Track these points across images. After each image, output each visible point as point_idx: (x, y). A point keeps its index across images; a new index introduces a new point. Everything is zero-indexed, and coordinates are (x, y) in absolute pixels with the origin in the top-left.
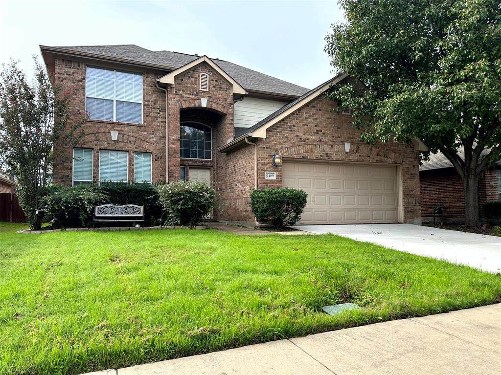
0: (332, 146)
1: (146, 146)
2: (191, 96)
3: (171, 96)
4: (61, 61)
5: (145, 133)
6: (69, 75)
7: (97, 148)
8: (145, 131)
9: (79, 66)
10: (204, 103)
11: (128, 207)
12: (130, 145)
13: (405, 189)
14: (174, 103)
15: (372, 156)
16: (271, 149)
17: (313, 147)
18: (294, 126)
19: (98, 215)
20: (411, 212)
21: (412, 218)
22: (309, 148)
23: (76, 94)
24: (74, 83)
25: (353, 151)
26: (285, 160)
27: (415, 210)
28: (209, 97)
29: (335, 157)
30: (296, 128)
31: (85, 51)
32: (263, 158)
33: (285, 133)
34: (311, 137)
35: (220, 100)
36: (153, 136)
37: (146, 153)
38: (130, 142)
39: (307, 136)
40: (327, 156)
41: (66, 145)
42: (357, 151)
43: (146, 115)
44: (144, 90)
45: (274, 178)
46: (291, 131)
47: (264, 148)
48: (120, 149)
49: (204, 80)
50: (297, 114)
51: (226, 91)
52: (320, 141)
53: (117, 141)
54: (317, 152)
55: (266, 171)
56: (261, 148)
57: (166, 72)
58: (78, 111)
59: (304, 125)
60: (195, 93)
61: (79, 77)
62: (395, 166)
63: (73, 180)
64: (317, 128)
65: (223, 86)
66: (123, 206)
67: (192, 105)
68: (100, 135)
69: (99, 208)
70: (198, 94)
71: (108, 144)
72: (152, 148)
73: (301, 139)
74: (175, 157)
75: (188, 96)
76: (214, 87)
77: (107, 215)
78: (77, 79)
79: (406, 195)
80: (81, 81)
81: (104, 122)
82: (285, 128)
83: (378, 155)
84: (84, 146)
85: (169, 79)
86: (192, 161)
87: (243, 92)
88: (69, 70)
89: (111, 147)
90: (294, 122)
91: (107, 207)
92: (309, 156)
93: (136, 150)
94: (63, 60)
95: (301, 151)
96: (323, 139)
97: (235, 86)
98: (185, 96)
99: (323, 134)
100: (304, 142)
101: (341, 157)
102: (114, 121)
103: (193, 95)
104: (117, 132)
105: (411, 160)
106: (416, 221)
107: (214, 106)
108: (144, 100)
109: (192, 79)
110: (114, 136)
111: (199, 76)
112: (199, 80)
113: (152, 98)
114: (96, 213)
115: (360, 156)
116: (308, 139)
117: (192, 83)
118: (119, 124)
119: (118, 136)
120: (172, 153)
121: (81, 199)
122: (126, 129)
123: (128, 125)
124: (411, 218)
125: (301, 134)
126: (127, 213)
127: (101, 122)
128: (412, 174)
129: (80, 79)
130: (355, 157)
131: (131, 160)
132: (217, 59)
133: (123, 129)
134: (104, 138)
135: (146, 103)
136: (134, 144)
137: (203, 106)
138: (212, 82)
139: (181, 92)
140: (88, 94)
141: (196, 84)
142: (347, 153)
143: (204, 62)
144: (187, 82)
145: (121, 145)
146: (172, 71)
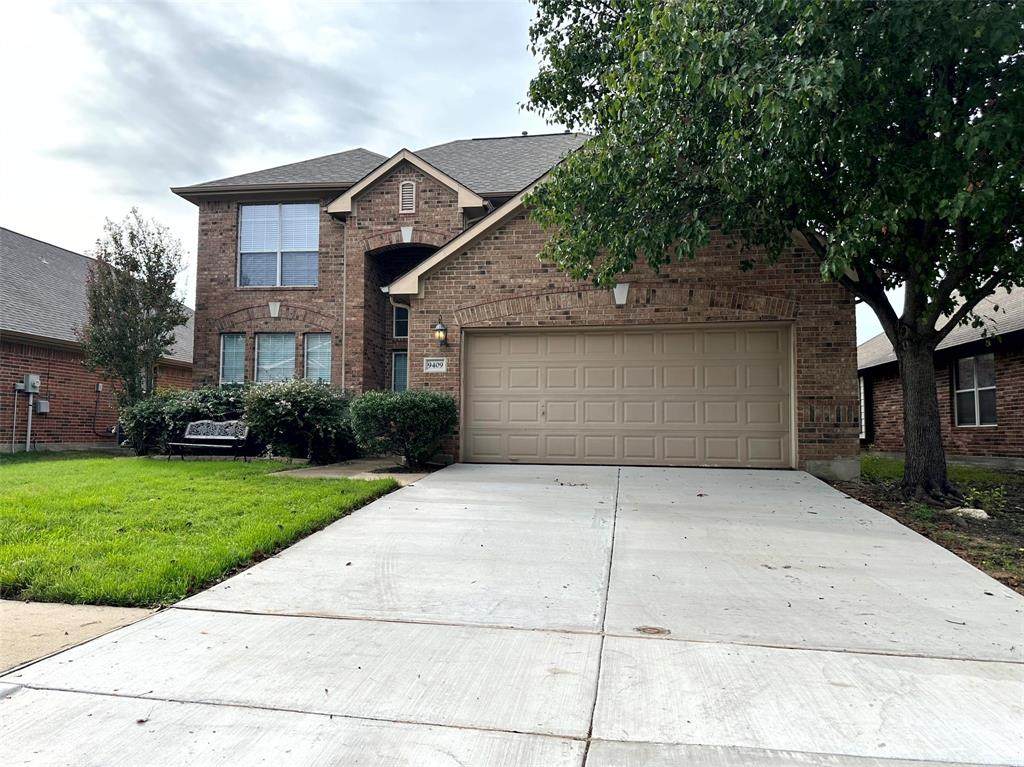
0: (580, 296)
1: (321, 322)
2: (385, 227)
3: (351, 232)
5: (321, 301)
7: (250, 332)
8: (321, 297)
9: (229, 208)
10: (407, 235)
11: (229, 425)
12: (297, 323)
13: (803, 382)
14: (356, 245)
15: (691, 308)
17: (533, 301)
18: (488, 263)
19: (186, 437)
20: (820, 442)
21: (826, 458)
22: (522, 305)
24: (222, 234)
25: (637, 301)
27: (837, 436)
28: (416, 222)
29: (587, 317)
30: (494, 267)
32: (419, 331)
33: (468, 278)
34: (528, 281)
35: (437, 226)
36: (333, 304)
37: (323, 333)
38: (298, 317)
39: (520, 281)
40: (568, 318)
41: (211, 331)
42: (648, 301)
43: (323, 270)
44: (321, 228)
45: (443, 369)
46: (483, 273)
47: (422, 312)
48: (283, 331)
49: (407, 193)
50: (496, 238)
51: (450, 206)
52: (552, 286)
53: (278, 318)
54: (541, 312)
55: (426, 356)
56: (415, 312)
59: (512, 258)
60: (392, 220)
63: (221, 383)
65: (445, 198)
66: (225, 423)
67: (386, 243)
68: (255, 310)
69: (194, 425)
70: (397, 220)
71: (266, 323)
72: (330, 325)
73: (503, 287)
74: (355, 338)
75: (379, 228)
76: (426, 203)
77: (200, 437)
78: (226, 227)
79: (805, 400)
80: (233, 230)
81: (261, 290)
82: (467, 268)
83: (712, 304)
84: (233, 330)
87: (478, 202)
89: (270, 328)
90: (490, 253)
92: (522, 320)
93: (307, 330)
94: (209, 203)
95: (504, 311)
96: (558, 281)
97: (462, 193)
98: (374, 228)
101: (607, 316)
102: (278, 285)
103: (388, 223)
104: (278, 304)
105: (827, 307)
108: (320, 246)
109: (386, 196)
110: (274, 309)
111: (398, 189)
112: (398, 196)
113: (332, 240)
114: (186, 433)
115: (657, 310)
116: (520, 287)
117: (387, 203)
118: (281, 290)
119: (280, 310)
120: (350, 331)
122: (291, 297)
123: (294, 290)
124: (819, 458)
125: (504, 278)
126: (226, 434)
128: (829, 345)
129: (230, 227)
131: (300, 346)
133: (287, 297)
134: (260, 315)
135: (324, 250)
136: (304, 320)
137: (405, 241)
138: (422, 194)
139: (367, 223)
141: (394, 204)
142: (620, 307)
143: (404, 162)
144: (378, 202)
145: (286, 325)
146: (349, 188)
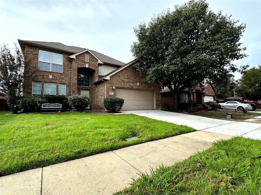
0: (133, 83)
1: (63, 81)
3: (74, 63)
4: (28, 46)
5: (64, 76)
6: (31, 52)
7: (43, 81)
8: (63, 76)
9: (36, 49)
10: (87, 66)
11: (56, 104)
12: (57, 81)
13: (156, 98)
14: (75, 66)
15: (146, 87)
16: (112, 83)
17: (127, 84)
19: (43, 108)
20: (158, 106)
22: (125, 84)
23: (34, 60)
24: (33, 55)
26: (117, 88)
28: (89, 64)
29: (134, 87)
30: (121, 77)
31: (38, 43)
32: (109, 87)
33: (117, 78)
34: (126, 80)
35: (93, 65)
36: (67, 77)
37: (64, 84)
38: (57, 79)
40: (131, 87)
41: (29, 80)
42: (141, 85)
43: (64, 69)
44: (63, 60)
45: (113, 94)
46: (119, 77)
49: (87, 58)
51: (96, 62)
53: (52, 79)
55: (110, 91)
56: (108, 83)
57: (72, 54)
58: (35, 66)
59: (124, 76)
61: (35, 53)
62: (153, 91)
63: (32, 93)
64: (128, 77)
66: (54, 104)
67: (82, 67)
68: (45, 76)
69: (43, 105)
70: (85, 63)
71: (48, 80)
72: (66, 82)
74: (75, 86)
76: (91, 60)
77: (47, 108)
79: (156, 101)
80: (37, 55)
81: (46, 71)
82: (117, 76)
83: (148, 87)
84: (37, 80)
85: (73, 57)
86: (82, 87)
87: (102, 63)
88: (31, 50)
89: (49, 81)
90: (120, 74)
91: (47, 104)
92: (125, 86)
93: (60, 82)
94: (29, 46)
96: (130, 81)
97: (99, 60)
98: (80, 63)
99: (130, 79)
100: (124, 81)
101: (136, 87)
102: (51, 71)
103: (83, 63)
104: (52, 76)
105: (158, 89)
106: (159, 109)
107: (91, 67)
108: (63, 64)
110: (51, 77)
111: (85, 56)
112: (85, 58)
113: (67, 63)
114: (42, 107)
115: (142, 87)
117: (82, 58)
118: (53, 72)
120: (74, 84)
121: (35, 101)
122: (55, 74)
123: (56, 73)
125: (122, 79)
126: (55, 107)
127: (45, 71)
128: (158, 94)
130: (140, 87)
131: (57, 86)
132: (93, 51)
133: (54, 74)
134: (46, 78)
136: (59, 80)
137: (87, 67)
138: (90, 59)
139: (78, 62)
140: (40, 60)
142: (138, 86)
143: (87, 51)
144: (81, 58)
145: (53, 81)
146: (75, 54)
